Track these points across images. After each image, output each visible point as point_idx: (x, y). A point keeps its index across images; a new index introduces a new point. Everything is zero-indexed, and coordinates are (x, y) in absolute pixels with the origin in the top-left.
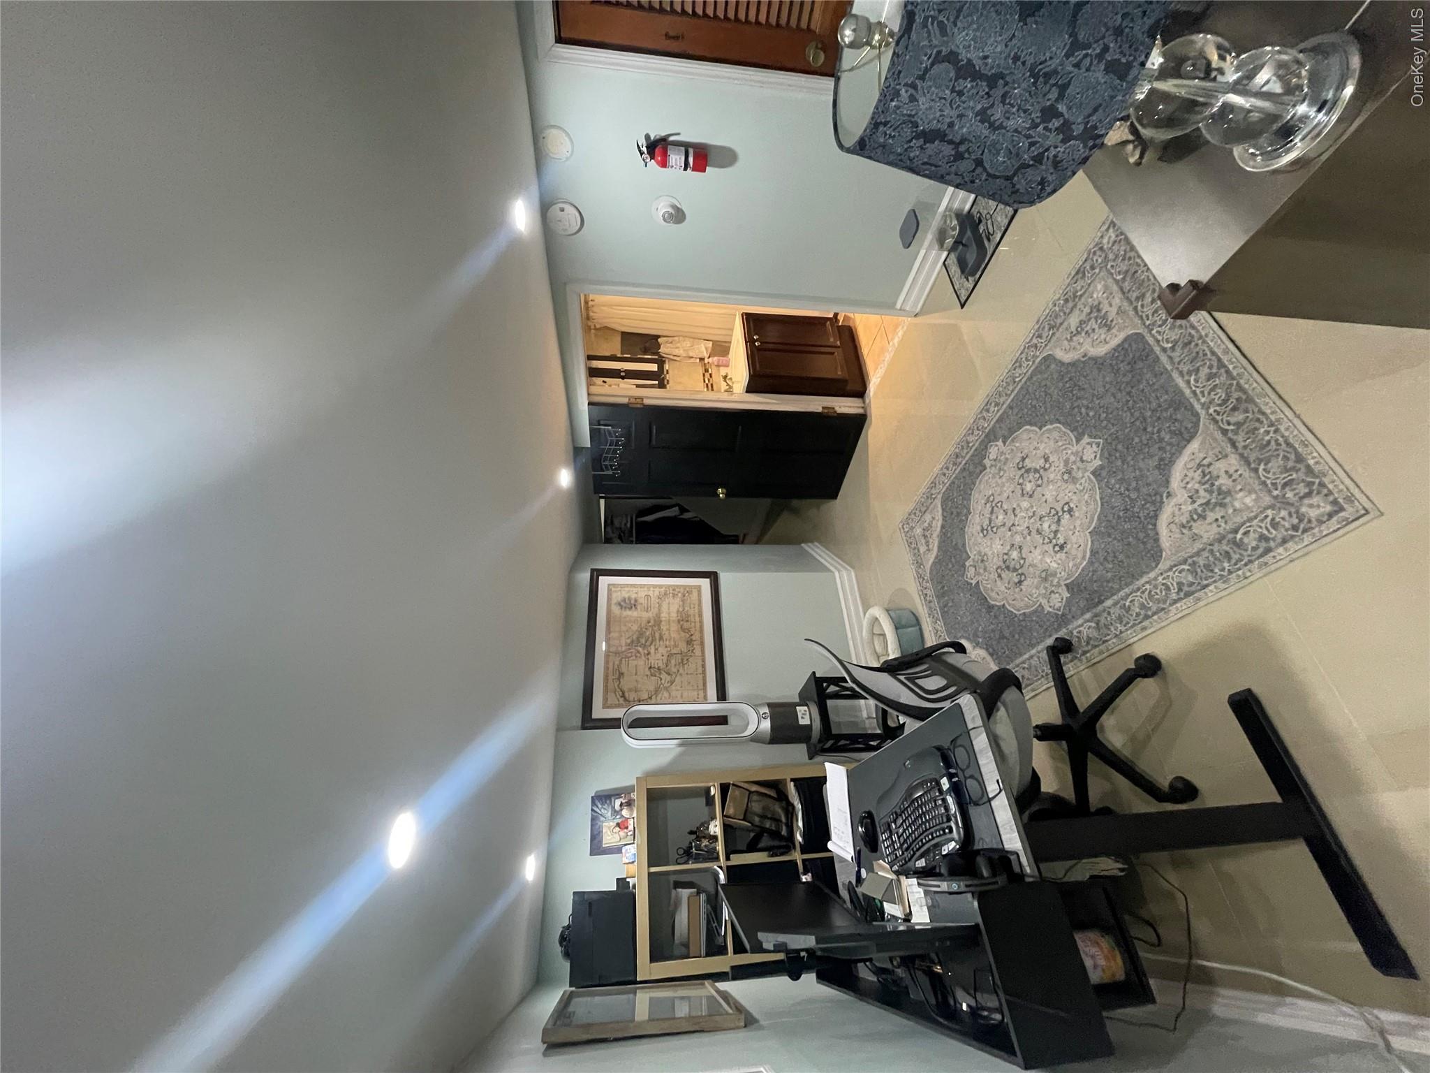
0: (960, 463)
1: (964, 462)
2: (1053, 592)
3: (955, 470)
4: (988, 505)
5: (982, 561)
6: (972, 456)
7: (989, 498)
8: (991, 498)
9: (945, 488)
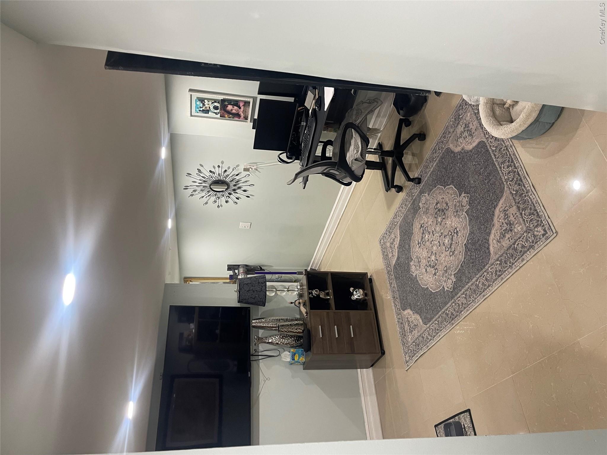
0: (472, 284)
1: (470, 284)
2: (424, 204)
3: (477, 281)
4: (453, 250)
5: (457, 212)
6: (463, 287)
7: (453, 254)
8: (451, 254)
9: (486, 267)
